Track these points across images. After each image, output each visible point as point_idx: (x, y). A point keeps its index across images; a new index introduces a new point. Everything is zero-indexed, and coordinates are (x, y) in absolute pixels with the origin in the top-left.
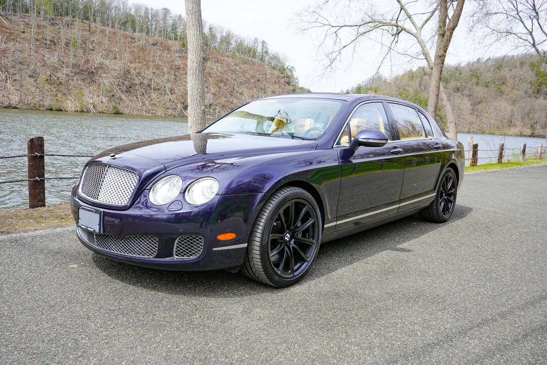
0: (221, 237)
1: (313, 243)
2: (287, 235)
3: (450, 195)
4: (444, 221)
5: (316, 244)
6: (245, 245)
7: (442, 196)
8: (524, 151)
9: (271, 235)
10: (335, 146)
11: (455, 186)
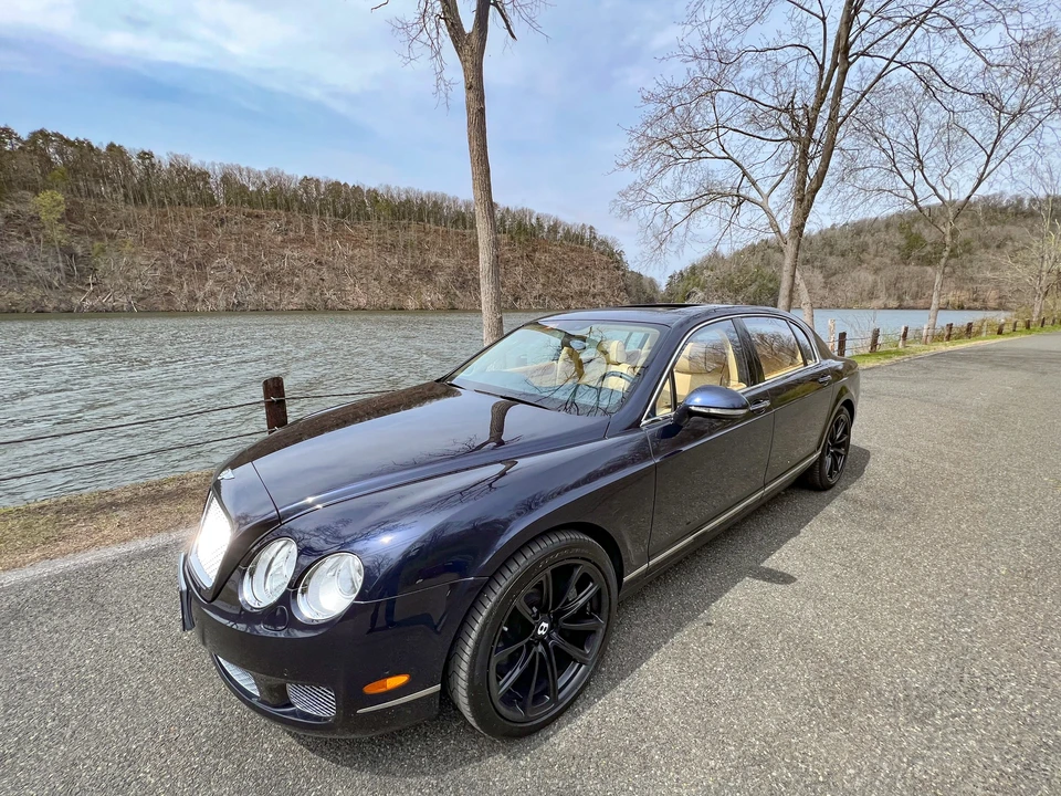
0: (370, 689)
1: (599, 627)
3: (839, 446)
4: (829, 487)
5: (604, 627)
6: (438, 687)
7: (828, 451)
8: (905, 335)
9: (494, 656)
10: (644, 422)
11: (847, 432)
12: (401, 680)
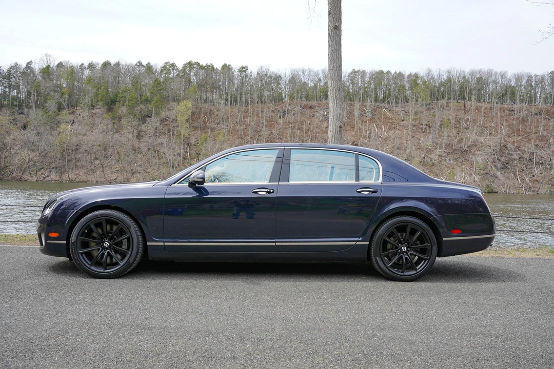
0: (50, 235)
2: (107, 243)
6: (64, 242)
10: (175, 185)
12: (57, 235)
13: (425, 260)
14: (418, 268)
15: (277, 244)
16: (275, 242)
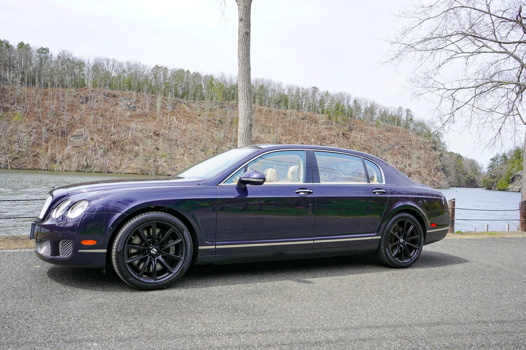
0: (84, 243)
1: (181, 260)
2: (154, 249)
4: (400, 267)
5: (183, 260)
9: (126, 245)
10: (222, 184)
12: (94, 243)
13: (416, 249)
14: (411, 255)
15: (315, 242)
16: (314, 240)
